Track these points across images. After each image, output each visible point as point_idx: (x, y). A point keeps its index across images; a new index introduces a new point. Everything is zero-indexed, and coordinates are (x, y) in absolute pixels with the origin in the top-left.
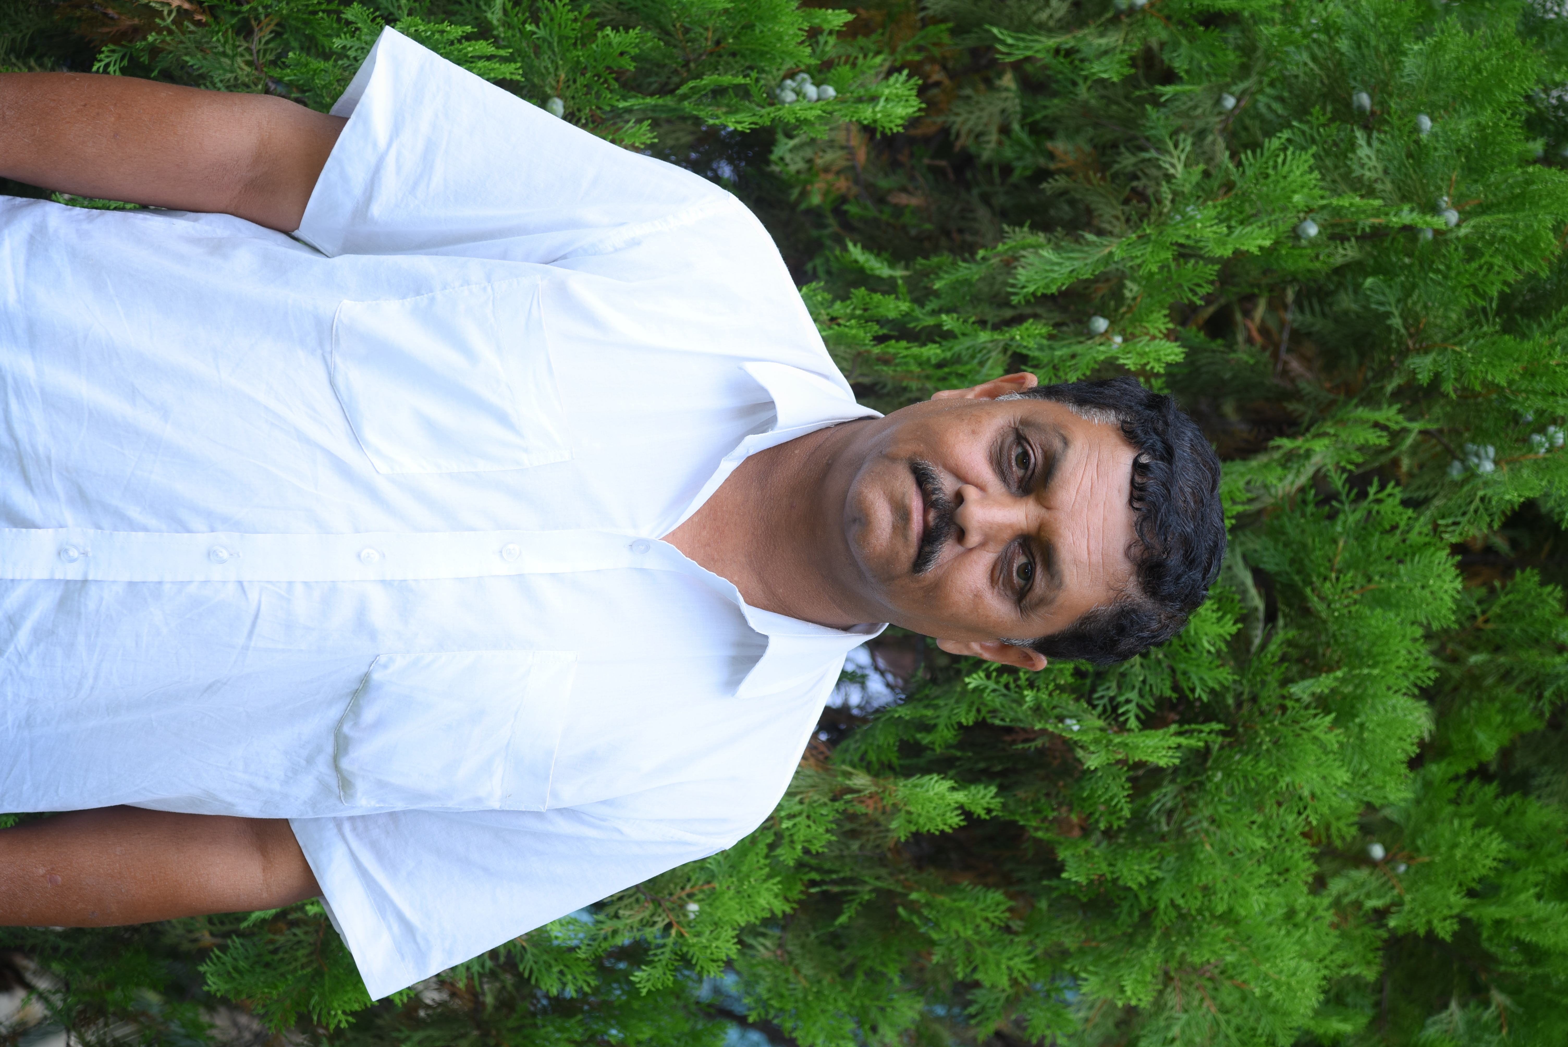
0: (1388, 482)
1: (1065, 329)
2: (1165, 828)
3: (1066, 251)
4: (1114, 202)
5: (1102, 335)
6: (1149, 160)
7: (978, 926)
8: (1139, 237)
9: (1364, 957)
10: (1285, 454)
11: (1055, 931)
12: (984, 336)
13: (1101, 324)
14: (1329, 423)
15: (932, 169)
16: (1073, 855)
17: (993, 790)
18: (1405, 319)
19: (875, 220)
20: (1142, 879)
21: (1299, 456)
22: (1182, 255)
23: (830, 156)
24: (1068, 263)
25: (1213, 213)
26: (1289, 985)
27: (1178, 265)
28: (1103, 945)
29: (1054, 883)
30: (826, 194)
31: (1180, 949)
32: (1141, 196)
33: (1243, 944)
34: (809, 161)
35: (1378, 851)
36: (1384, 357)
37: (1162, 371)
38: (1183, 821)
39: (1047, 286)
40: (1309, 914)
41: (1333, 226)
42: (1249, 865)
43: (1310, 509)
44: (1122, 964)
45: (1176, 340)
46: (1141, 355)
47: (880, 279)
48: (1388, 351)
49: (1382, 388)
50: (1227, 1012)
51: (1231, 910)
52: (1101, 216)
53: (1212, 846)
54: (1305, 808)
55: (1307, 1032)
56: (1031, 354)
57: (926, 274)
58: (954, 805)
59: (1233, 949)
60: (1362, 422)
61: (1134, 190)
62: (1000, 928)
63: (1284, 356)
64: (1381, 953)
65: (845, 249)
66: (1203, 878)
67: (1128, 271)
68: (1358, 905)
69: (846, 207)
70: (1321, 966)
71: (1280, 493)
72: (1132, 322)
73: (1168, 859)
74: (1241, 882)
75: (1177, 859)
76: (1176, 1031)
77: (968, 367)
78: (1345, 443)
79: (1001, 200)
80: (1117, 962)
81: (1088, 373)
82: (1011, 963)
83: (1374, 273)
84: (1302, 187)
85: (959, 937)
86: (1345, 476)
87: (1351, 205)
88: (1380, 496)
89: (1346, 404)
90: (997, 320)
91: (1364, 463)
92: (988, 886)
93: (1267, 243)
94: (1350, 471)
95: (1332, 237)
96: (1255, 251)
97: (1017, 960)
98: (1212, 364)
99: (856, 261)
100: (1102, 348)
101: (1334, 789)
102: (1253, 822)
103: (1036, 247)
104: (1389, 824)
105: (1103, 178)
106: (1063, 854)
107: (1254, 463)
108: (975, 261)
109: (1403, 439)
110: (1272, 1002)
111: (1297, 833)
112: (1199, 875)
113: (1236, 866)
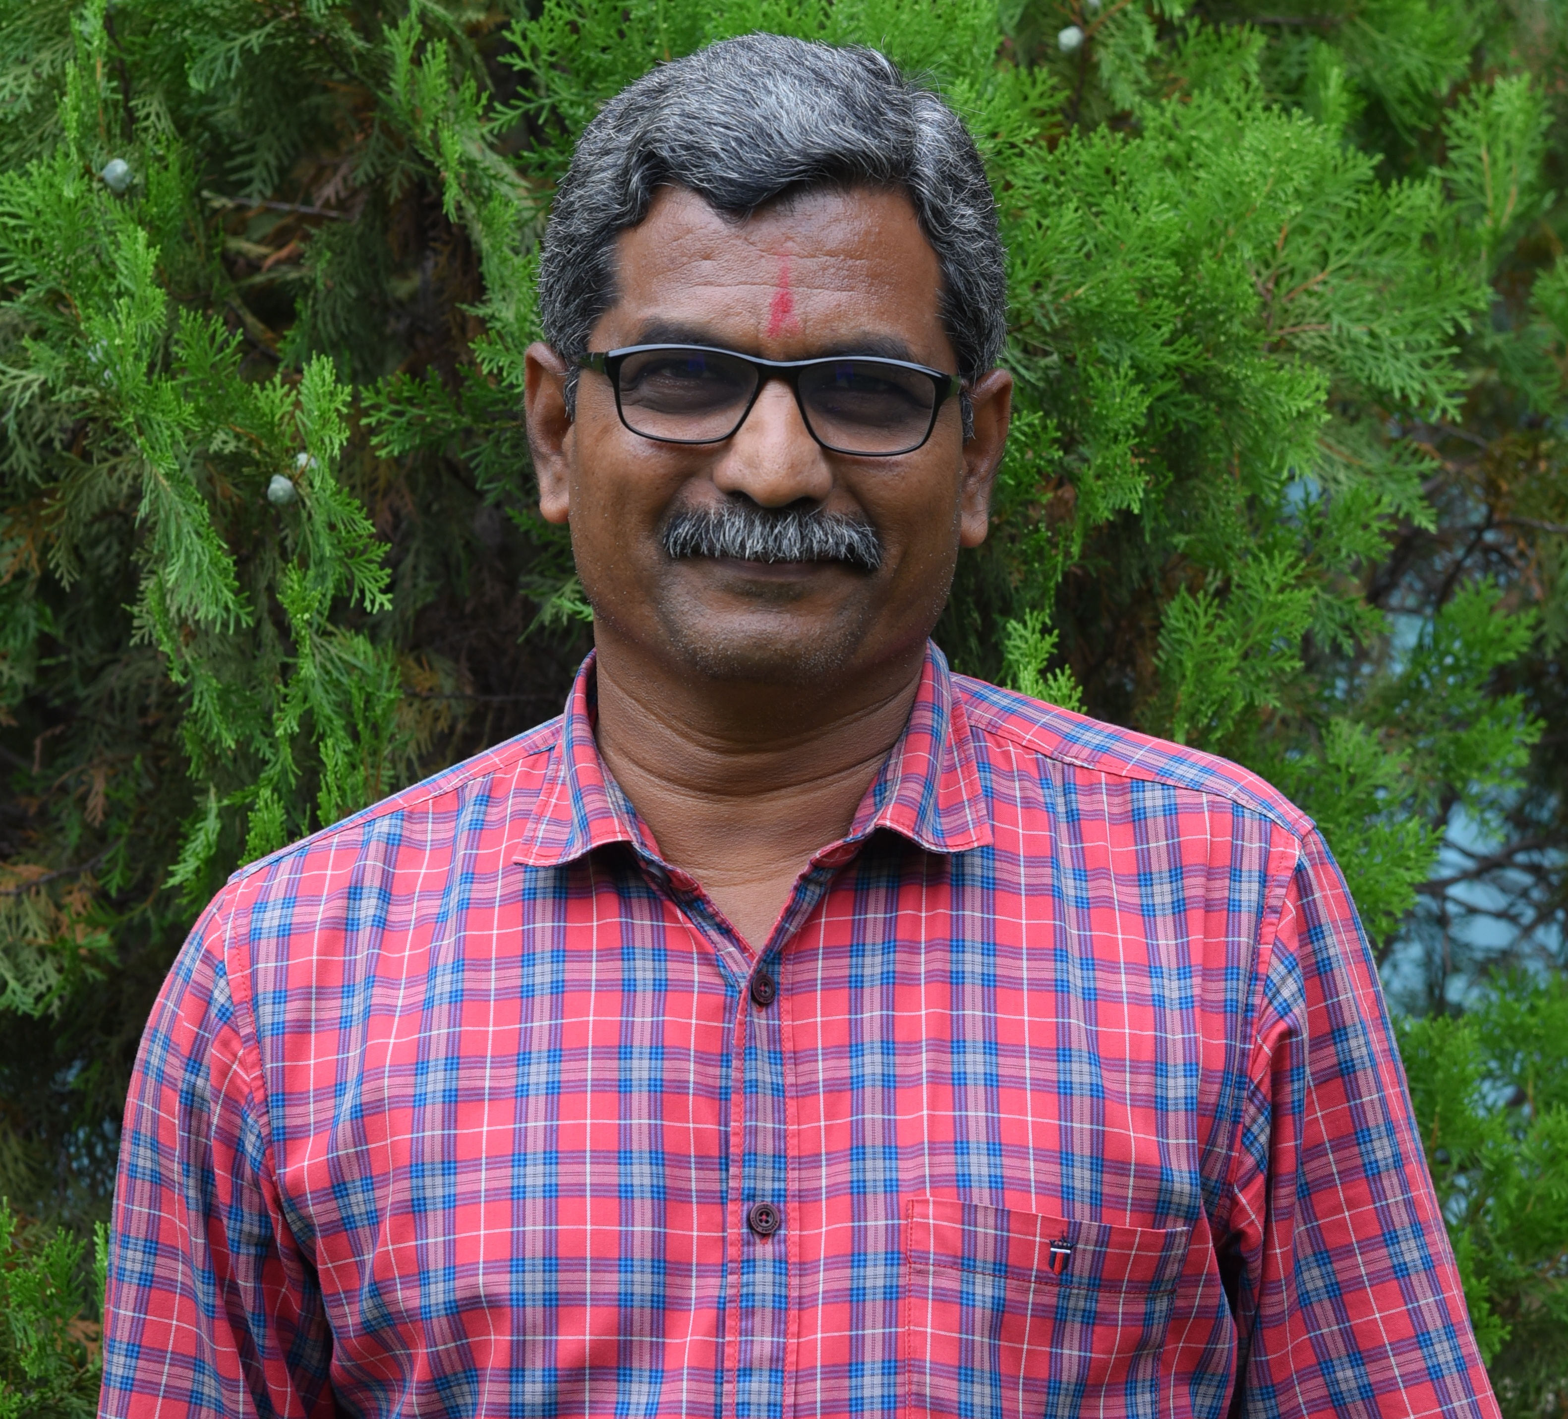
0: (504, 39)
1: (289, 543)
2: (1055, 357)
3: (168, 544)
4: (88, 475)
5: (296, 484)
6: (20, 425)
7: (1220, 639)
8: (141, 433)
9: (1230, 52)
10: (470, 198)
11: (1221, 518)
12: (308, 669)
13: (280, 486)
14: (418, 131)
15: (49, 759)
16: (1104, 497)
17: (1012, 625)
18: (252, 26)
19: (131, 843)
20: (1135, 391)
21: (471, 177)
22: (166, 367)
23: (33, 922)
24: (186, 542)
25: (98, 320)
26: (1280, 162)
27: (183, 370)
28: (1237, 447)
29: (1148, 525)
30: (94, 925)
31: (1236, 327)
32: (77, 433)
33: (1224, 233)
34: (42, 952)
35: (1070, 37)
36: (311, 56)
37: (348, 389)
38: (1042, 330)
39: (224, 572)
40: (1171, 137)
41: (110, 136)
42: (1105, 230)
43: (552, 156)
44: (1265, 416)
45: (299, 371)
46: (325, 421)
47: (223, 833)
48: (301, 48)
49: (359, 55)
50: (1325, 255)
51: (1174, 254)
52: (110, 495)
53: (1079, 286)
54: (1013, 146)
55: (1345, 135)
56: (331, 593)
57: (213, 761)
58: (1041, 686)
59: (1232, 248)
60: (413, 81)
61: (67, 447)
62: (1221, 606)
63: (316, 208)
64: (1223, 28)
65: (180, 887)
66: (1127, 297)
67: (196, 449)
68: (1152, 62)
69: (113, 893)
70: (1249, 115)
71: (530, 203)
72: (273, 438)
73: (1101, 352)
74: (1131, 240)
75: (1101, 338)
76: (1358, 331)
77: (354, 691)
78: (446, 109)
79: (91, 652)
80: (1262, 423)
81: (357, 503)
82: (1274, 586)
83: (182, 77)
84: (51, 186)
85: (1238, 669)
86: (498, 106)
87: (76, 109)
88: (526, 52)
89: (387, 109)
90: (279, 649)
91: (477, 79)
92: (1158, 627)
93: (142, 235)
94: (491, 99)
95: (129, 136)
96: (155, 253)
97: (1268, 578)
98: (334, 316)
99: (197, 871)
100: (317, 483)
101: (982, 103)
102: (1039, 225)
103: (163, 593)
104: (1025, 22)
105: (51, 494)
106: (1104, 513)
107: (485, 244)
108: (189, 686)
109: (437, 19)
110: (1307, 188)
111: (1050, 158)
112: (1126, 303)
113: (1105, 249)
